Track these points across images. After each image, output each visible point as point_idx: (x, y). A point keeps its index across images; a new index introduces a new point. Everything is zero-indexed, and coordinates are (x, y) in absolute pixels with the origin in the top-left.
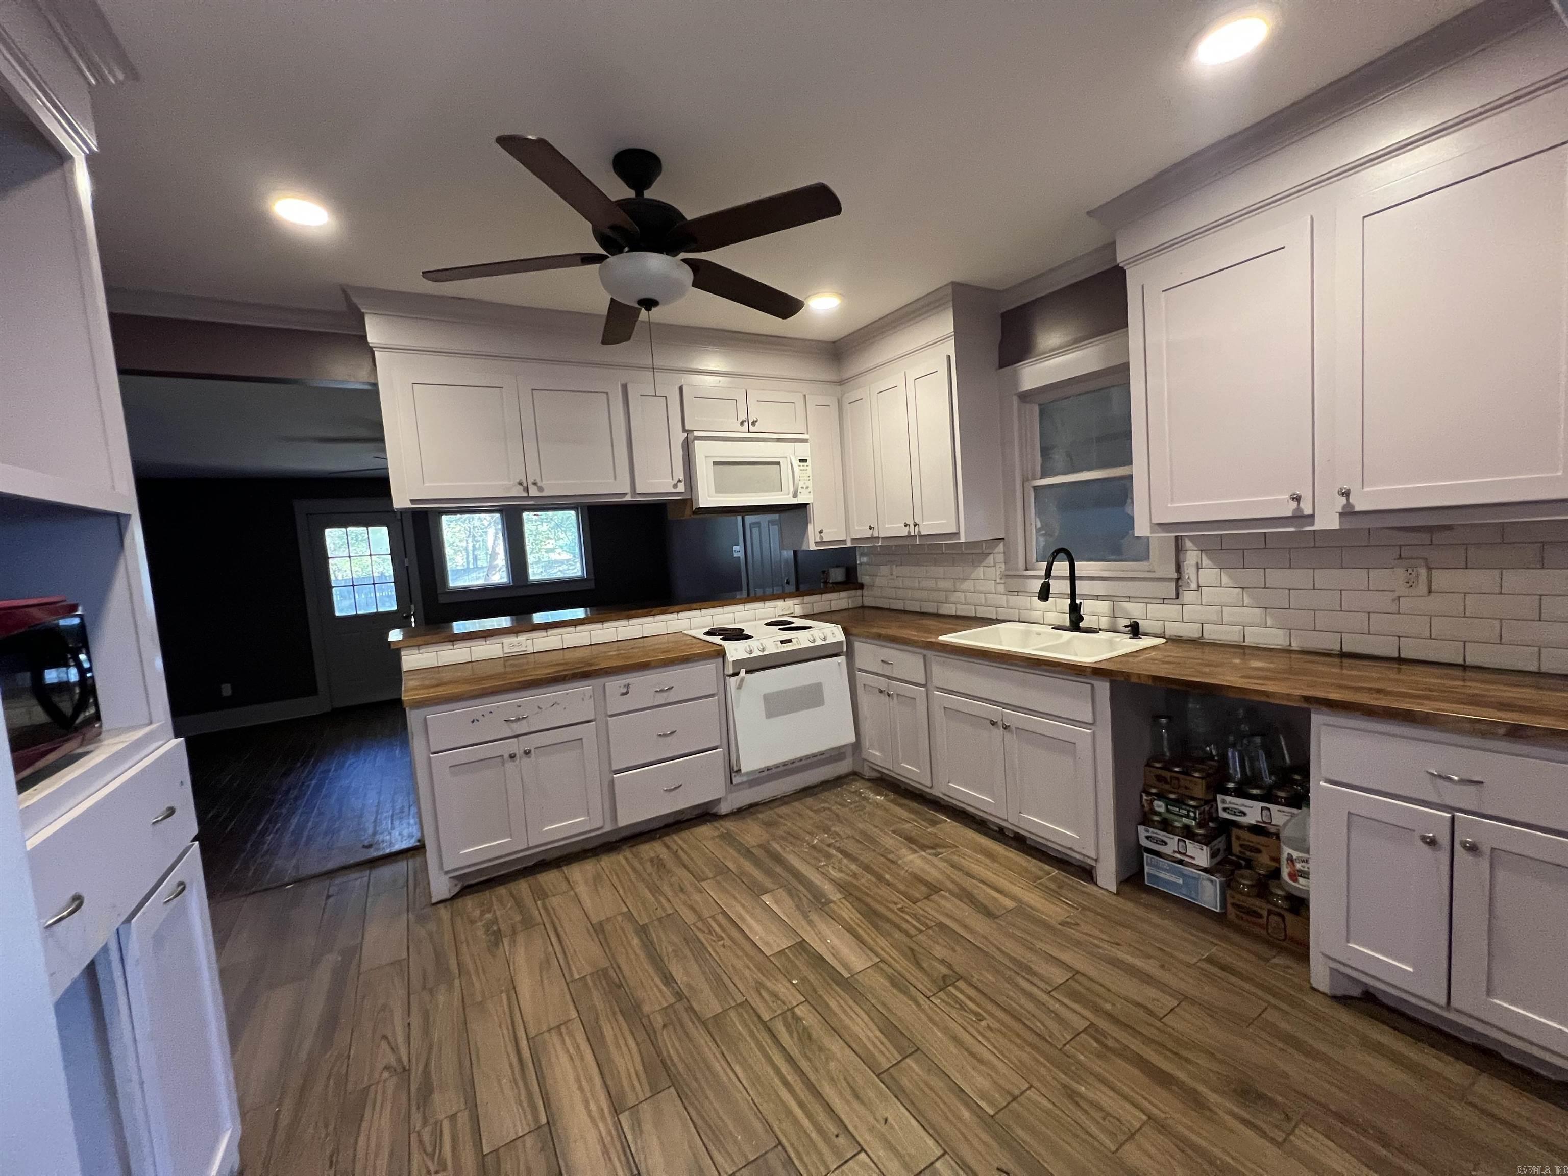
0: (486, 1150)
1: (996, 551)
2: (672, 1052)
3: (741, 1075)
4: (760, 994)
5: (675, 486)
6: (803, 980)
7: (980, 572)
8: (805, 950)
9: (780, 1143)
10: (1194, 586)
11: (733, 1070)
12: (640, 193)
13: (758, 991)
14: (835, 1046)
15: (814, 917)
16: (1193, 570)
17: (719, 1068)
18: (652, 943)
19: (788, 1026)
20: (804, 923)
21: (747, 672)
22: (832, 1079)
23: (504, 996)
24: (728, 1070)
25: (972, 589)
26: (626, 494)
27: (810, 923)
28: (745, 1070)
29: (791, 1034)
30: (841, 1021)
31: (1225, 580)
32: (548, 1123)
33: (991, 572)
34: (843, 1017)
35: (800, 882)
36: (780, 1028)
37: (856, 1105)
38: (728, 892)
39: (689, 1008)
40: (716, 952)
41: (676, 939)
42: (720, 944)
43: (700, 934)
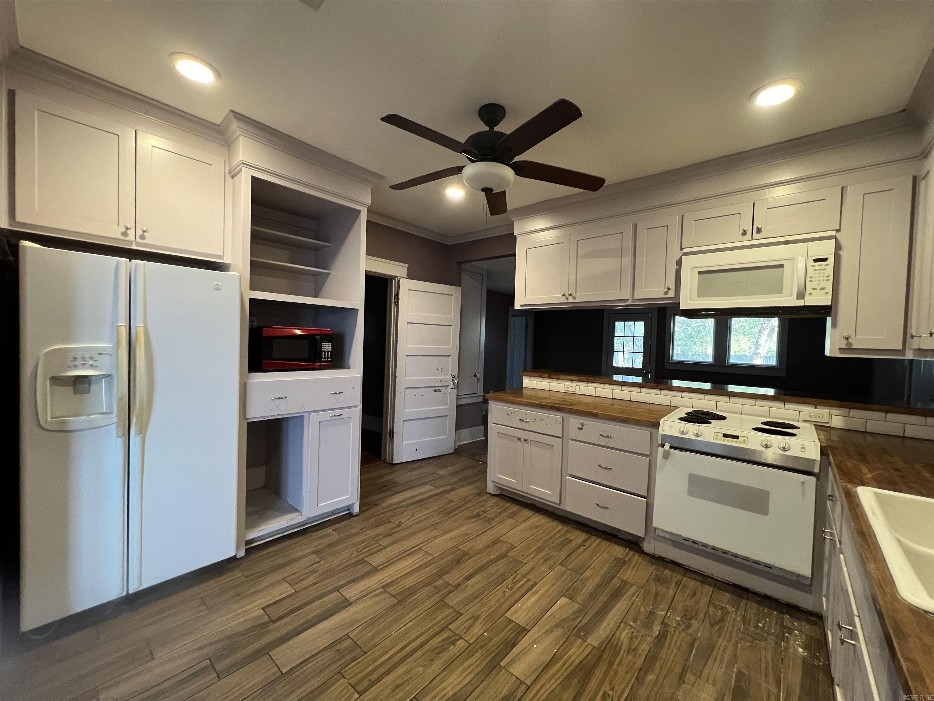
0: (365, 559)
2: (418, 595)
4: (470, 619)
5: (666, 293)
6: (490, 639)
8: (519, 634)
9: (365, 653)
11: (411, 621)
12: (491, 128)
13: (473, 617)
14: (436, 667)
15: (558, 632)
17: (410, 616)
18: (496, 562)
19: (447, 639)
20: (548, 626)
21: (671, 447)
22: (410, 670)
23: (442, 532)
24: (409, 620)
26: (628, 300)
27: (551, 631)
28: (410, 627)
29: (442, 641)
30: (458, 667)
34: (462, 668)
35: (596, 615)
36: (445, 635)
37: (391, 687)
38: (557, 580)
39: (450, 592)
40: (498, 590)
41: (501, 571)
42: (507, 590)
43: (510, 579)
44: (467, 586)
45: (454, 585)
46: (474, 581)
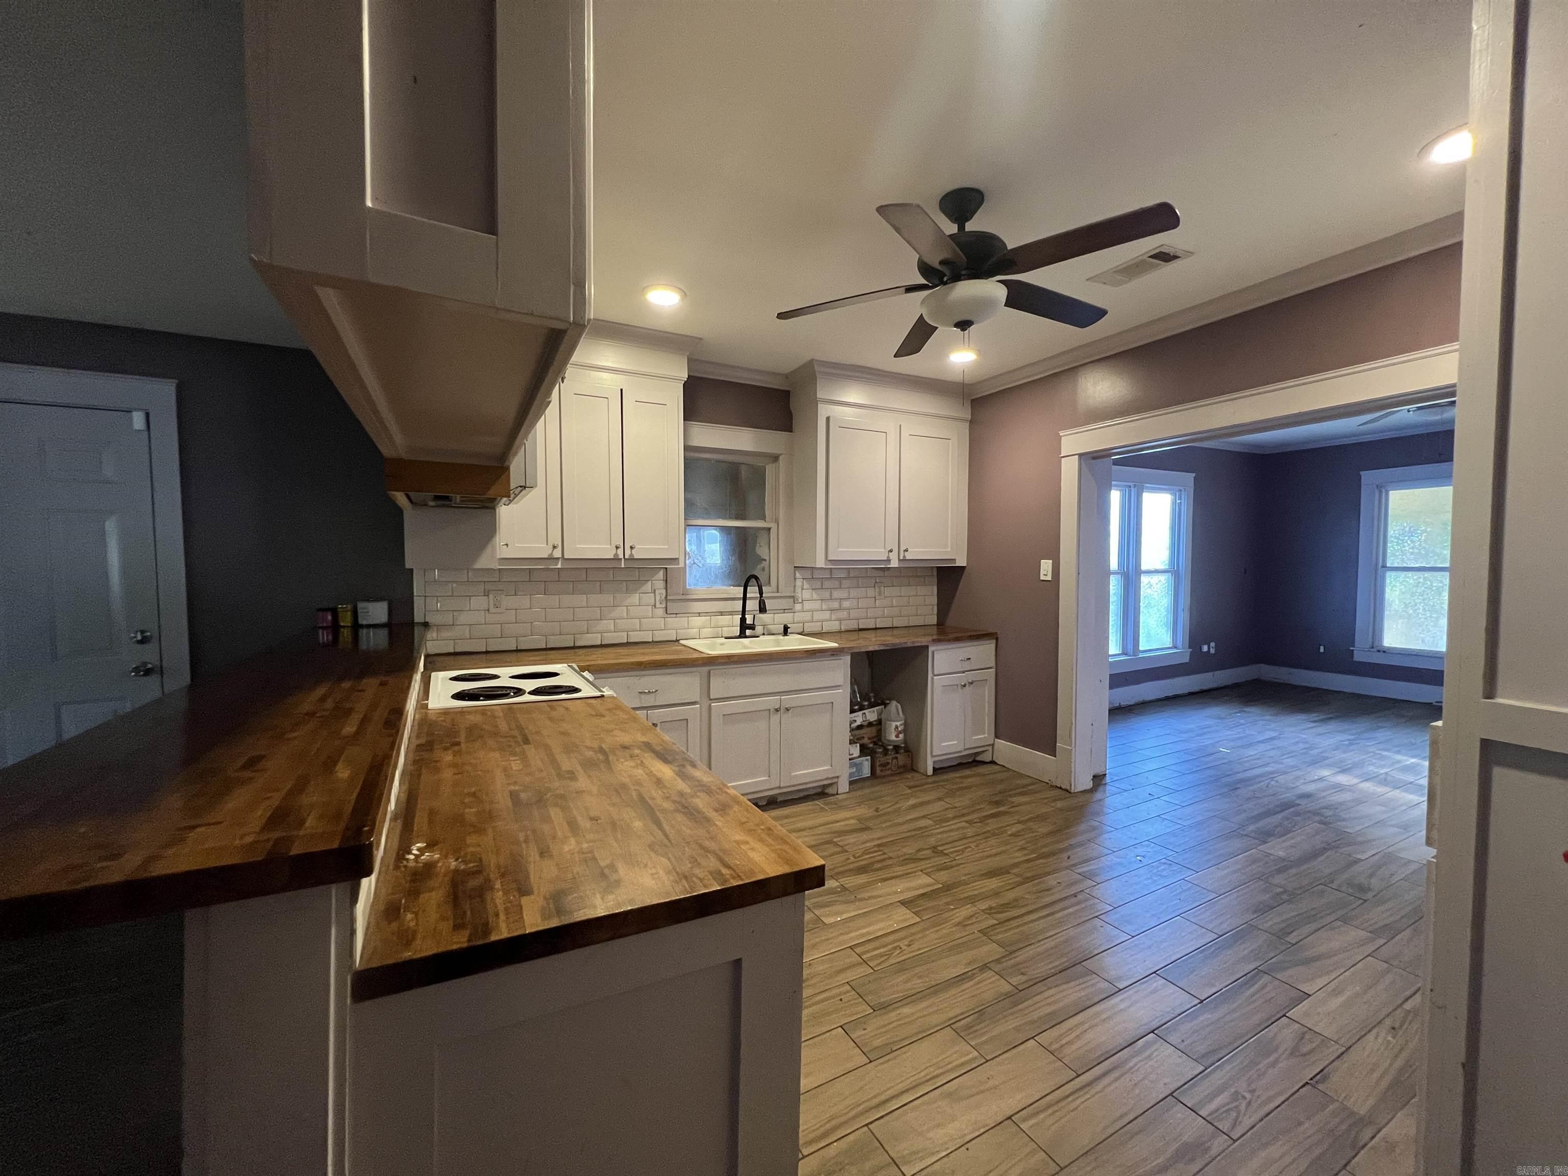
1: (656, 577)
3: (1056, 931)
7: (635, 598)
8: (910, 902)
10: (800, 601)
12: (961, 227)
16: (800, 590)
25: (626, 617)
31: (815, 596)
32: (1153, 1032)
33: (649, 599)
39: (998, 961)
40: (919, 949)
41: (900, 979)
42: (904, 948)
43: (892, 961)
44: (969, 964)
45: (990, 971)
46: (954, 970)
